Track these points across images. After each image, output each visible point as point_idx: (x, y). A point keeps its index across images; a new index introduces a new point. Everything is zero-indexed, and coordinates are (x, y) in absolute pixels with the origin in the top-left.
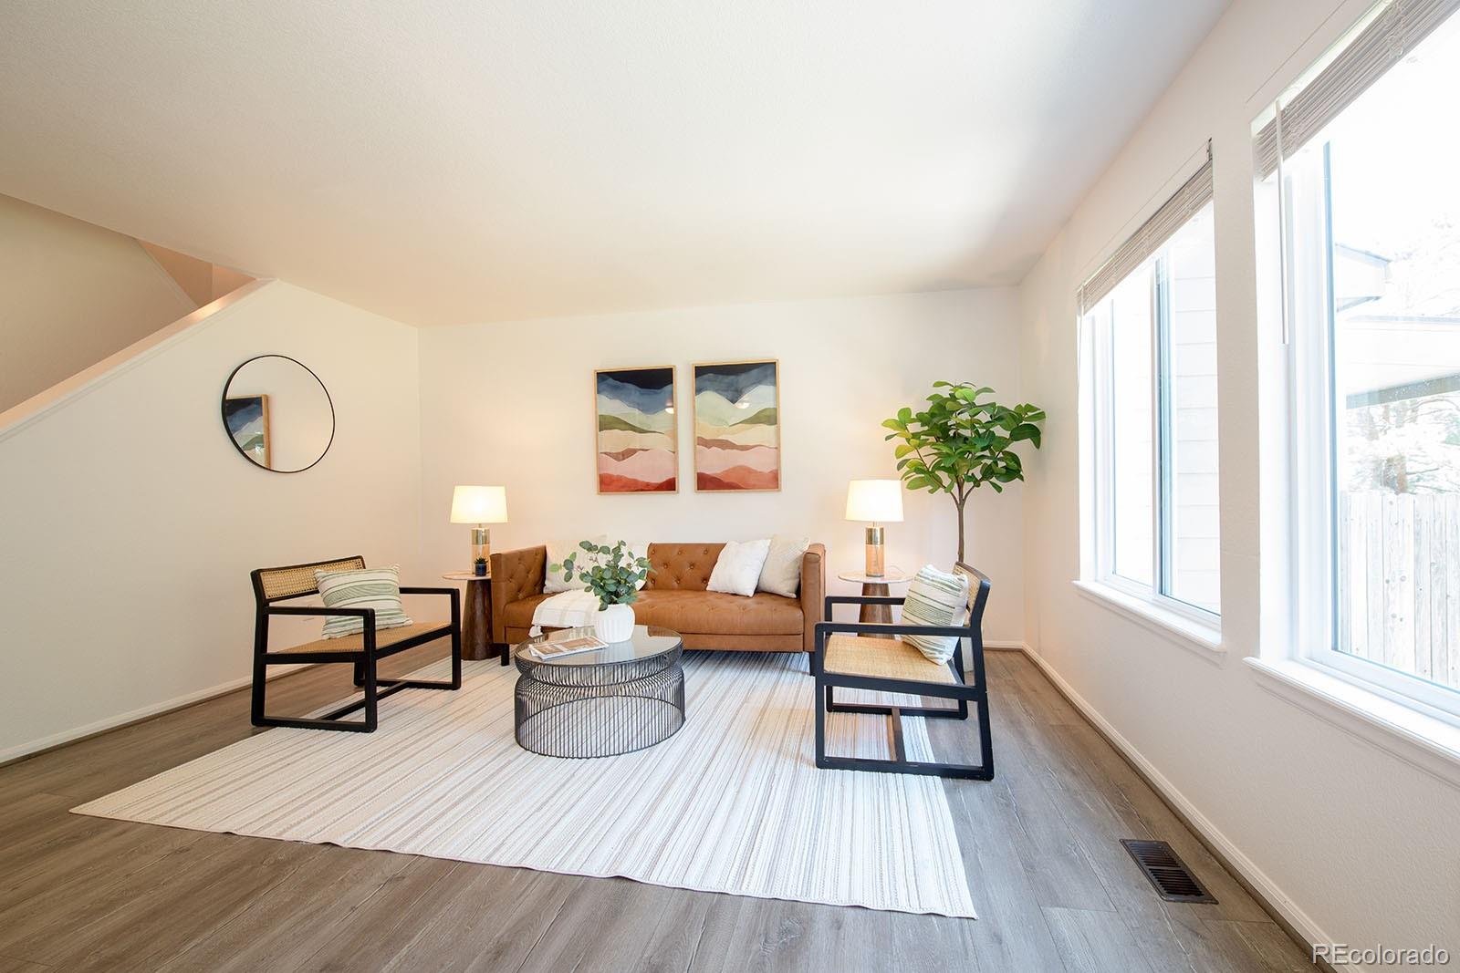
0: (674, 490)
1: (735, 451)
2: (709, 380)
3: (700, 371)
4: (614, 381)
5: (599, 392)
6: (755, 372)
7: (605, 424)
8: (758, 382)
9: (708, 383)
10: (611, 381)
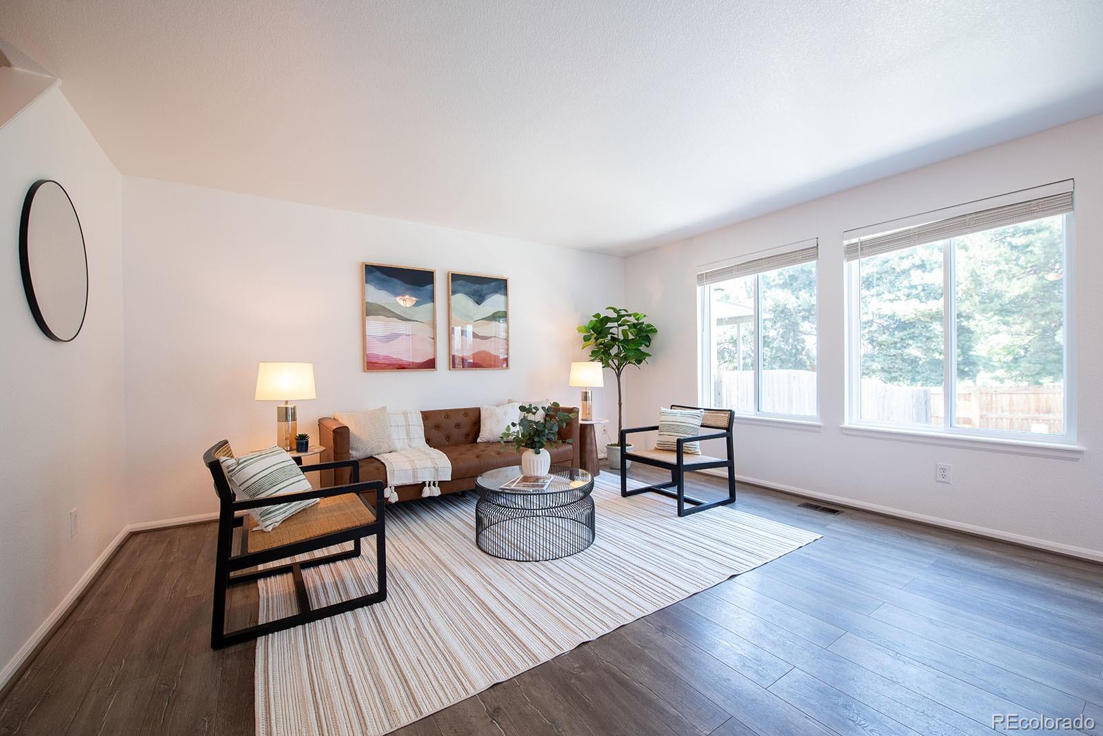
0: (434, 368)
1: (478, 340)
2: (461, 285)
3: (455, 278)
4: (380, 274)
5: (366, 282)
6: (493, 284)
7: (370, 310)
8: (495, 291)
9: (460, 288)
10: (378, 274)
